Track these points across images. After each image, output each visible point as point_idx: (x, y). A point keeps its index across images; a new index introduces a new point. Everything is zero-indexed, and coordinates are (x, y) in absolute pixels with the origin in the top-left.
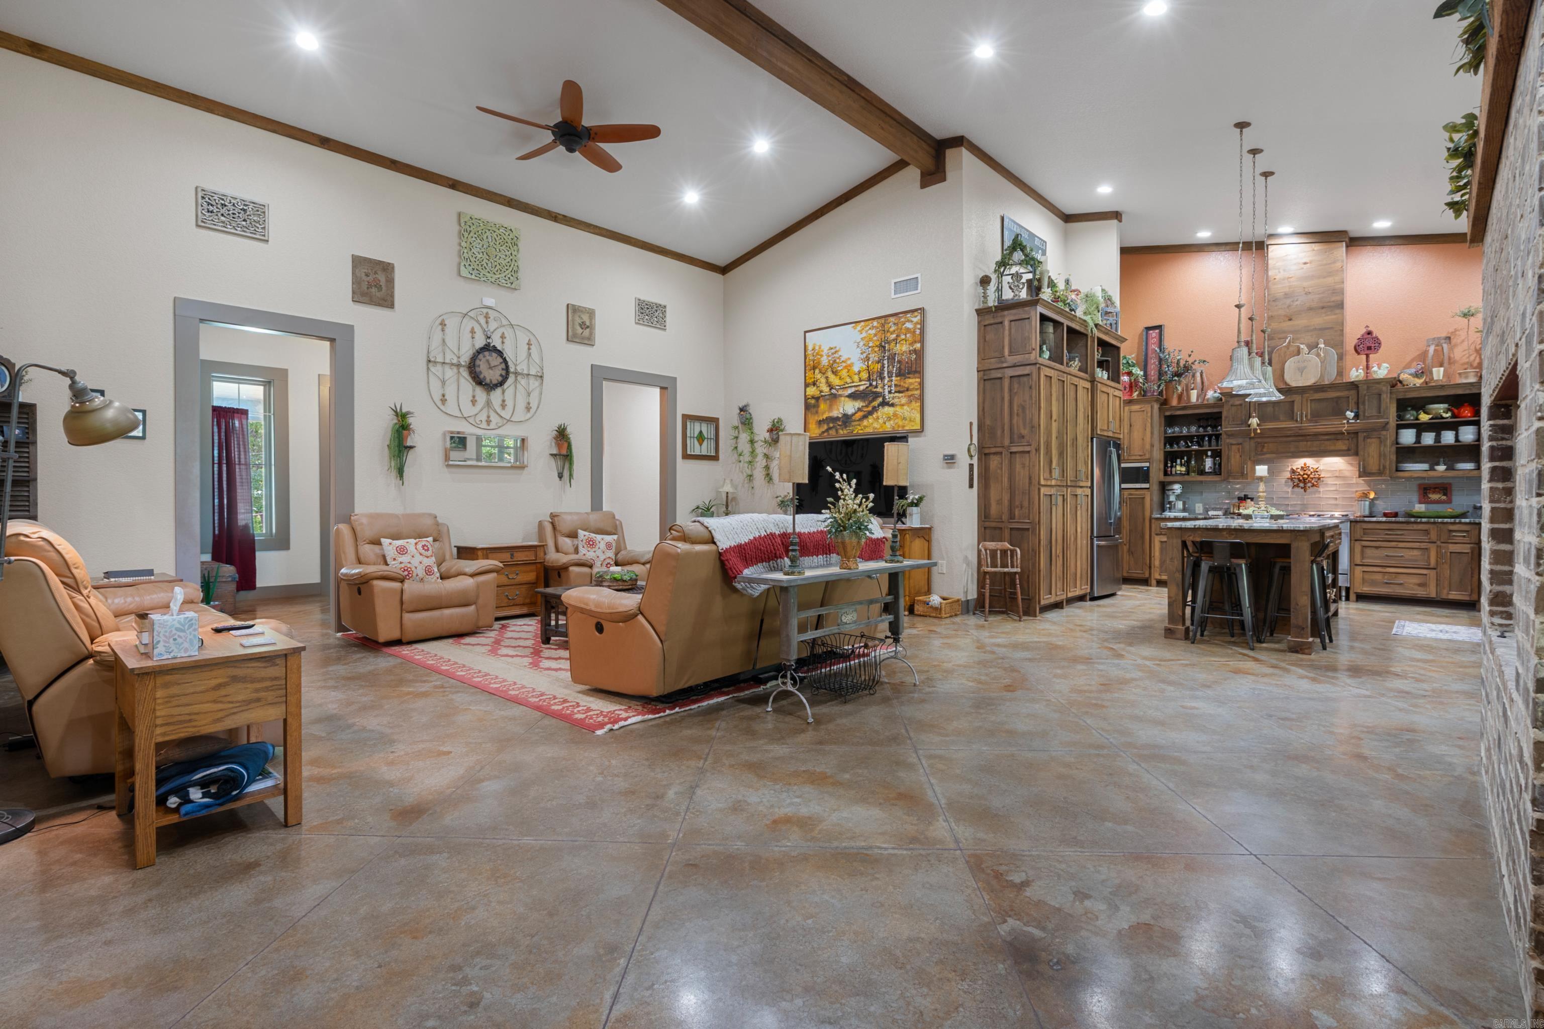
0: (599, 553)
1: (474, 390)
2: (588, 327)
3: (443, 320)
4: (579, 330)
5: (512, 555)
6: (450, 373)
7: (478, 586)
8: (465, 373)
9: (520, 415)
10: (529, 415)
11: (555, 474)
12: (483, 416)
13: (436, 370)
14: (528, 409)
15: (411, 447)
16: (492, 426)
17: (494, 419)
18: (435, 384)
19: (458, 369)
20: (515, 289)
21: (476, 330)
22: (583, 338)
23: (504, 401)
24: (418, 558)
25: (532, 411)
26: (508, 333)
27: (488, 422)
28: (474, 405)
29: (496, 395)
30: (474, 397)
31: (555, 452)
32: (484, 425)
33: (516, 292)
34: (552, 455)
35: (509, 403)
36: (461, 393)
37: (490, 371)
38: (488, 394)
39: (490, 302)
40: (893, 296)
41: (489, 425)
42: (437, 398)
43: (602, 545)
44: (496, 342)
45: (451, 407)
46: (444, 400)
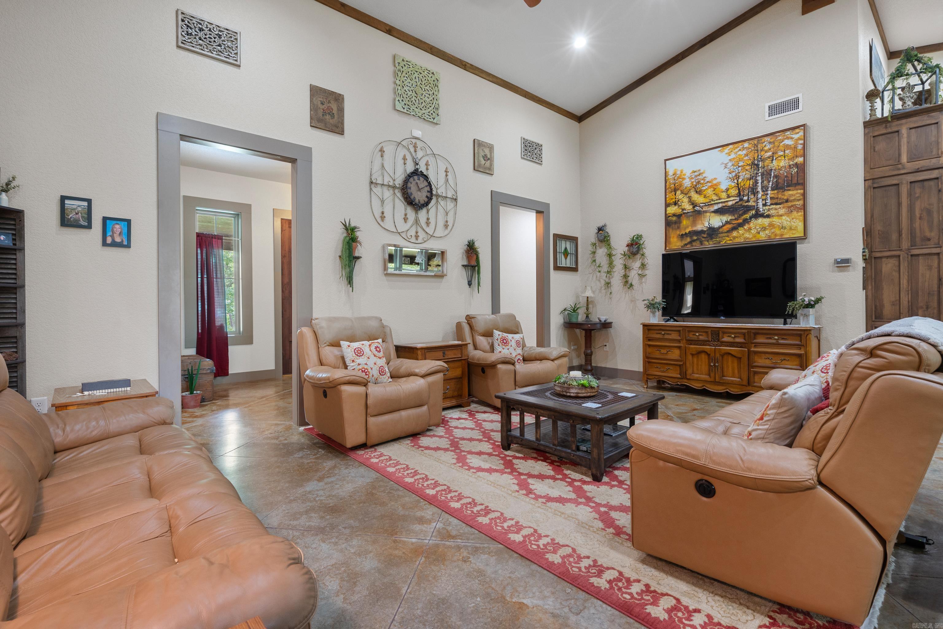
0: (511, 350)
1: (406, 209)
2: (489, 159)
3: (382, 148)
4: (483, 162)
5: (444, 353)
6: (388, 193)
7: (430, 385)
8: (399, 195)
9: (440, 232)
10: (447, 232)
11: (466, 282)
12: (412, 232)
13: (377, 190)
14: (446, 226)
15: (358, 258)
16: (420, 241)
17: (421, 234)
18: (376, 203)
19: (394, 191)
20: (437, 124)
21: (407, 157)
22: (485, 168)
23: (428, 219)
24: (373, 359)
25: (449, 228)
26: (432, 161)
27: (417, 237)
28: (406, 222)
29: (422, 214)
30: (406, 215)
31: (465, 263)
32: (413, 240)
33: (437, 126)
34: (463, 266)
35: (432, 221)
36: (396, 211)
37: (419, 193)
38: (417, 213)
39: (418, 133)
40: (767, 118)
41: (417, 239)
42: (378, 215)
43: (513, 343)
44: (422, 168)
45: (388, 224)
46: (383, 218)
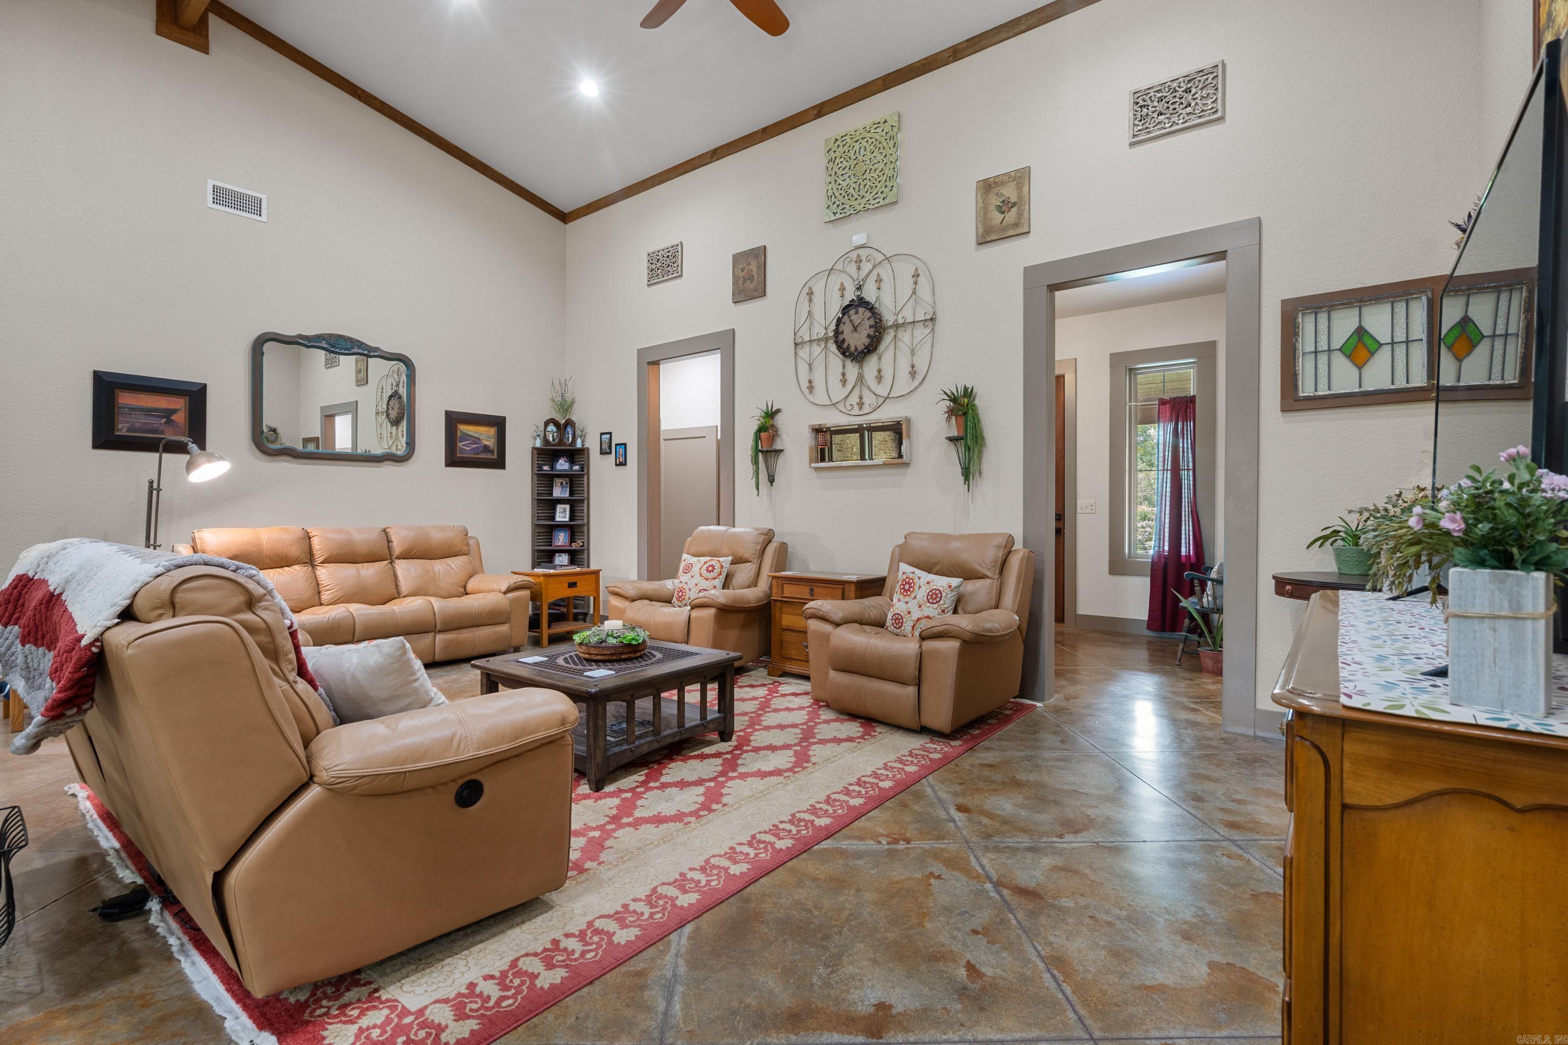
1: (844, 367)
2: (1014, 204)
3: (810, 288)
4: (997, 217)
5: (812, 590)
6: (817, 349)
8: (833, 347)
9: (903, 385)
10: (916, 383)
11: (959, 470)
12: (854, 399)
13: (803, 353)
14: (913, 374)
15: (781, 451)
16: (866, 409)
17: (869, 399)
18: (803, 368)
19: (826, 343)
20: (896, 202)
21: (846, 285)
22: (1004, 229)
23: (879, 371)
25: (919, 378)
26: (884, 271)
27: (861, 405)
28: (844, 386)
29: (871, 364)
30: (843, 375)
31: (954, 433)
32: (856, 411)
33: (897, 207)
34: (951, 439)
35: (887, 374)
36: (829, 374)
37: (856, 335)
38: (861, 367)
39: (858, 239)
41: (861, 409)
42: (805, 384)
44: (867, 291)
45: (820, 396)
46: (811, 388)
